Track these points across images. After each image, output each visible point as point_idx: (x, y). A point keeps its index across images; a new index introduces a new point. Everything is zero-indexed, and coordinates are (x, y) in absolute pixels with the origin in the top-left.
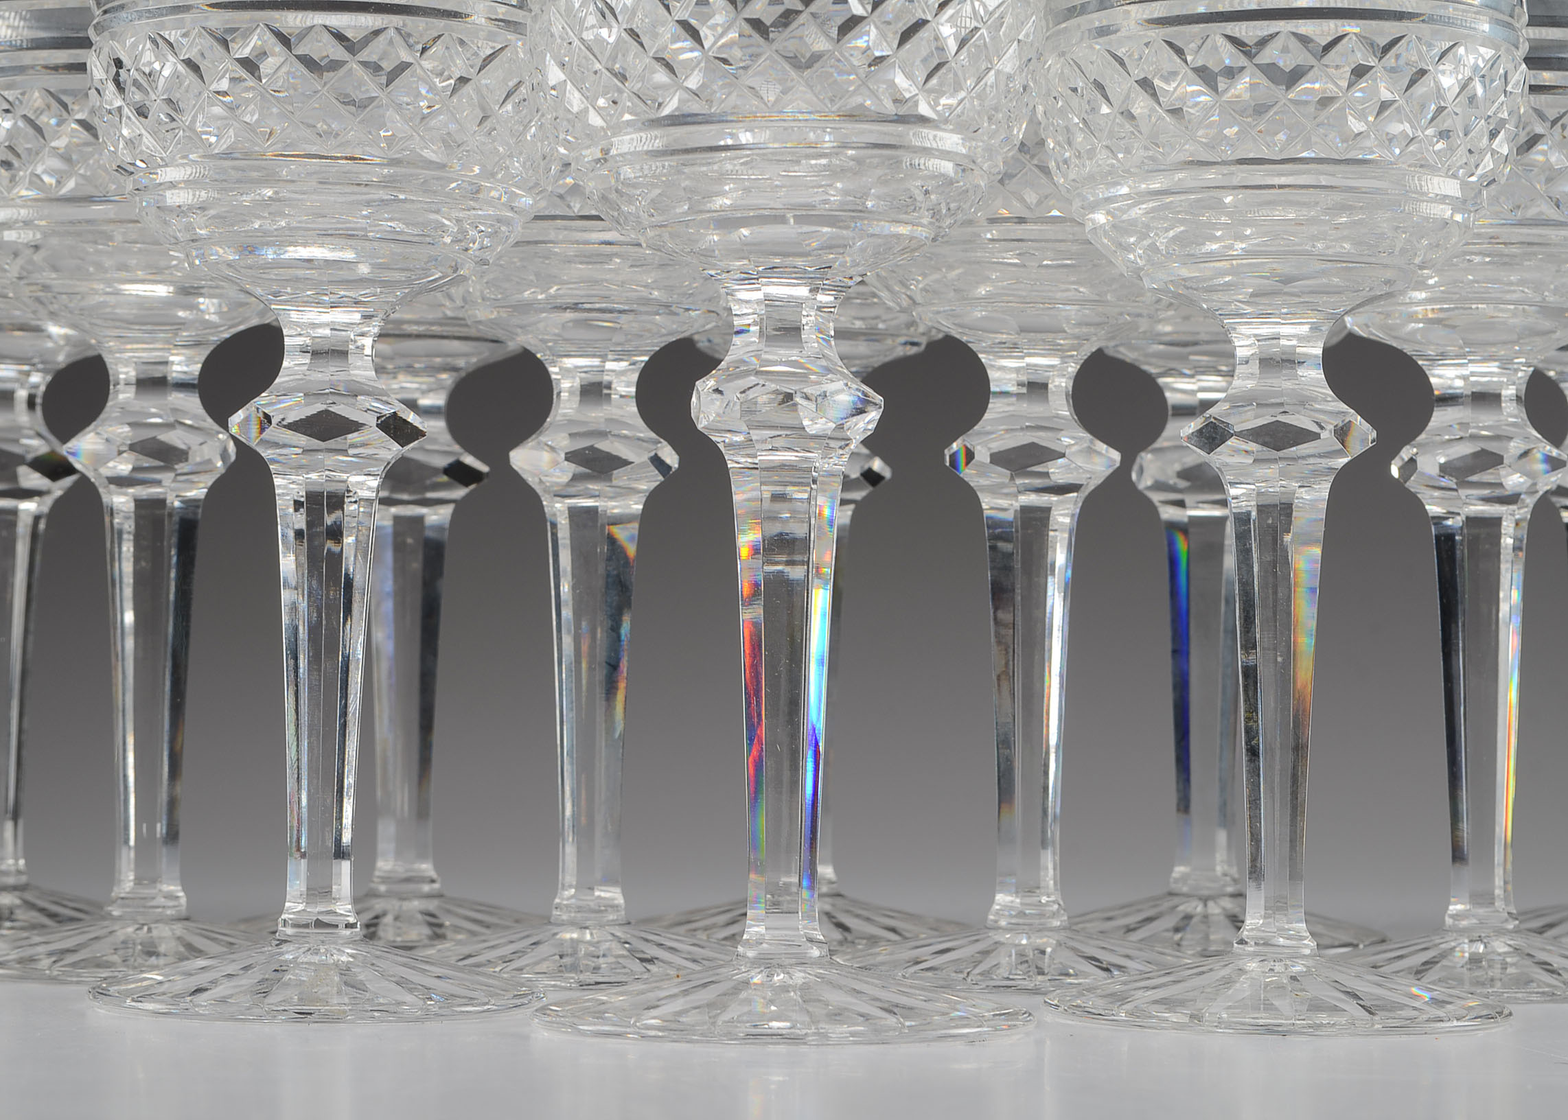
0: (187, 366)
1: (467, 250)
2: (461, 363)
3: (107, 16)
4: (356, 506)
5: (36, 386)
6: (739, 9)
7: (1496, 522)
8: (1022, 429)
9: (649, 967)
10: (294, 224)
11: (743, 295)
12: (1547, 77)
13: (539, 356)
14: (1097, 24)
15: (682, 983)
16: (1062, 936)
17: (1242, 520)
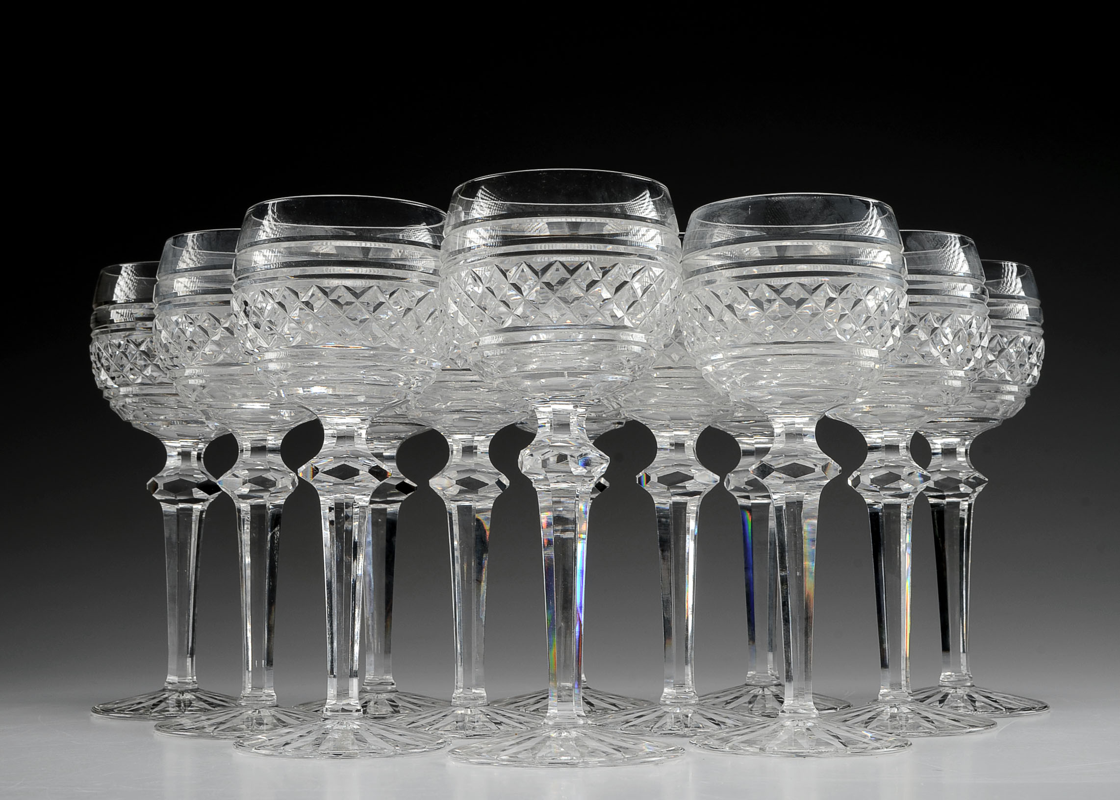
0: (275, 441)
1: (410, 388)
2: (403, 435)
3: (241, 281)
4: (358, 509)
5: (201, 450)
6: (540, 277)
7: (898, 506)
8: (673, 466)
9: (499, 727)
10: (329, 378)
11: (541, 409)
12: (917, 298)
13: (442, 433)
14: (706, 279)
15: (518, 738)
16: (695, 708)
17: (779, 509)
